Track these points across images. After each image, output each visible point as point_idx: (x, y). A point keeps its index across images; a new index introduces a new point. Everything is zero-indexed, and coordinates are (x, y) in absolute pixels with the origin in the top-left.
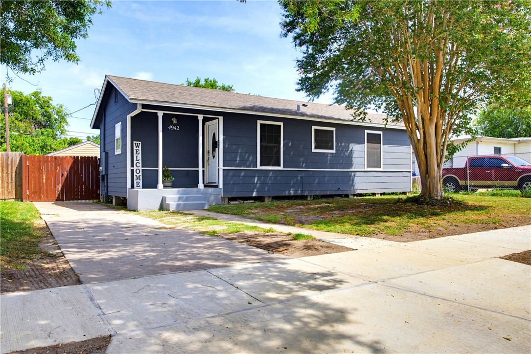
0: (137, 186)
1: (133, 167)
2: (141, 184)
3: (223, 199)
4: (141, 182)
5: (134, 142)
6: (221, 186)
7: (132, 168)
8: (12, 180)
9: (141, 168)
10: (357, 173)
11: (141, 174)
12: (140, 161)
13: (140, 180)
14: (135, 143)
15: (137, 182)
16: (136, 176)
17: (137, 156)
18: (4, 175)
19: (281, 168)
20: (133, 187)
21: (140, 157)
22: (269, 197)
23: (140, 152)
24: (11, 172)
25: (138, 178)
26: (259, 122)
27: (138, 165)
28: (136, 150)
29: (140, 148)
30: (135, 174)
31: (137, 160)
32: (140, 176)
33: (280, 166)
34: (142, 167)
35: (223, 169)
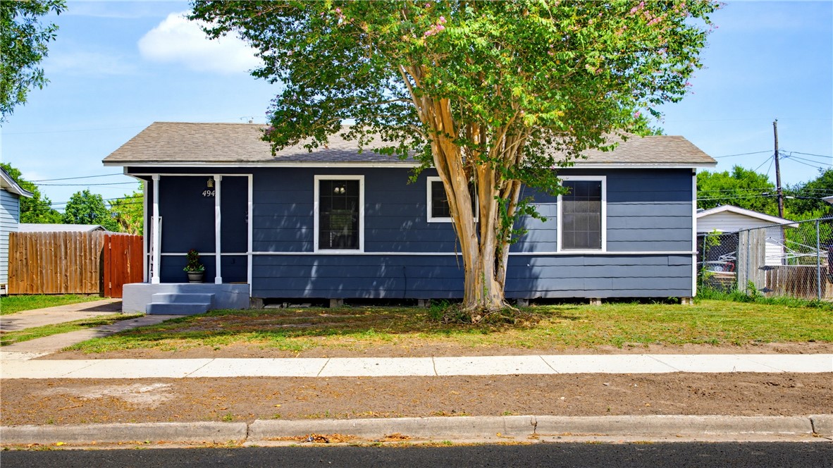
1: (149, 252)
3: (253, 301)
6: (250, 280)
7: (148, 254)
8: (96, 268)
10: (539, 259)
16: (152, 265)
18: (87, 261)
19: (361, 251)
22: (338, 300)
24: (96, 258)
26: (317, 178)
33: (358, 248)
35: (253, 255)
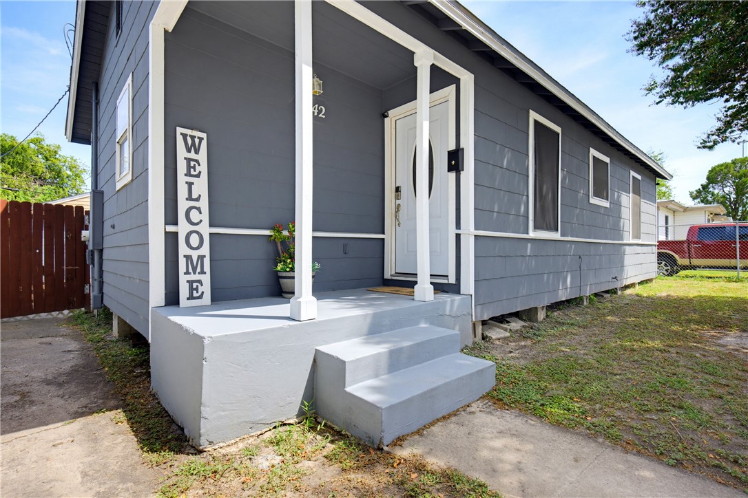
0: (191, 297)
1: (176, 223)
2: (206, 288)
4: (206, 279)
5: (179, 130)
6: (468, 285)
7: (171, 228)
9: (205, 230)
11: (205, 250)
12: (204, 204)
13: (203, 272)
14: (184, 136)
15: (190, 282)
16: (188, 258)
17: (190, 185)
20: (172, 299)
21: (201, 186)
23: (203, 168)
25: (193, 266)
26: (532, 115)
27: (195, 216)
28: (188, 160)
29: (203, 156)
30: (183, 250)
31: (190, 198)
32: (201, 258)
34: (211, 225)
